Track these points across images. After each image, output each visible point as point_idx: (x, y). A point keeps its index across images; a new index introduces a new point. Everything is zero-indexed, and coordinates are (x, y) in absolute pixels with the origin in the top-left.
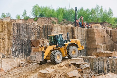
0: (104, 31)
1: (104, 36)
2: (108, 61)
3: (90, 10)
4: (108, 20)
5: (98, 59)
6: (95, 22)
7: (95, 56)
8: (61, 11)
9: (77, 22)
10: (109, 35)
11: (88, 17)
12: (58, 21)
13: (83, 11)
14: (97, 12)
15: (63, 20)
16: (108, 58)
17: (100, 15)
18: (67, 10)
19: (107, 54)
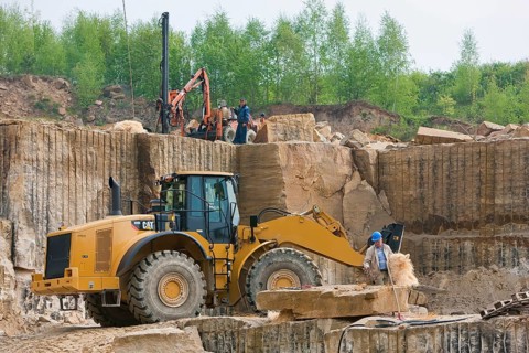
0: (339, 161)
1: (341, 191)
2: (350, 347)
3: (266, 29)
4: (375, 91)
5: (289, 330)
6: (299, 103)
7: (273, 315)
8: (90, 36)
9: (174, 103)
10: (370, 183)
11: (256, 73)
12: (76, 99)
13: (227, 38)
14: (309, 42)
15: (106, 94)
16: (346, 327)
17: (330, 61)
18: (129, 31)
19: (343, 301)
